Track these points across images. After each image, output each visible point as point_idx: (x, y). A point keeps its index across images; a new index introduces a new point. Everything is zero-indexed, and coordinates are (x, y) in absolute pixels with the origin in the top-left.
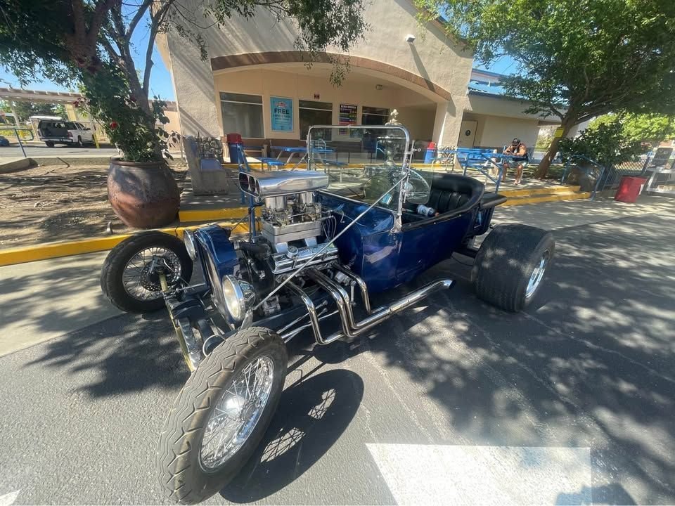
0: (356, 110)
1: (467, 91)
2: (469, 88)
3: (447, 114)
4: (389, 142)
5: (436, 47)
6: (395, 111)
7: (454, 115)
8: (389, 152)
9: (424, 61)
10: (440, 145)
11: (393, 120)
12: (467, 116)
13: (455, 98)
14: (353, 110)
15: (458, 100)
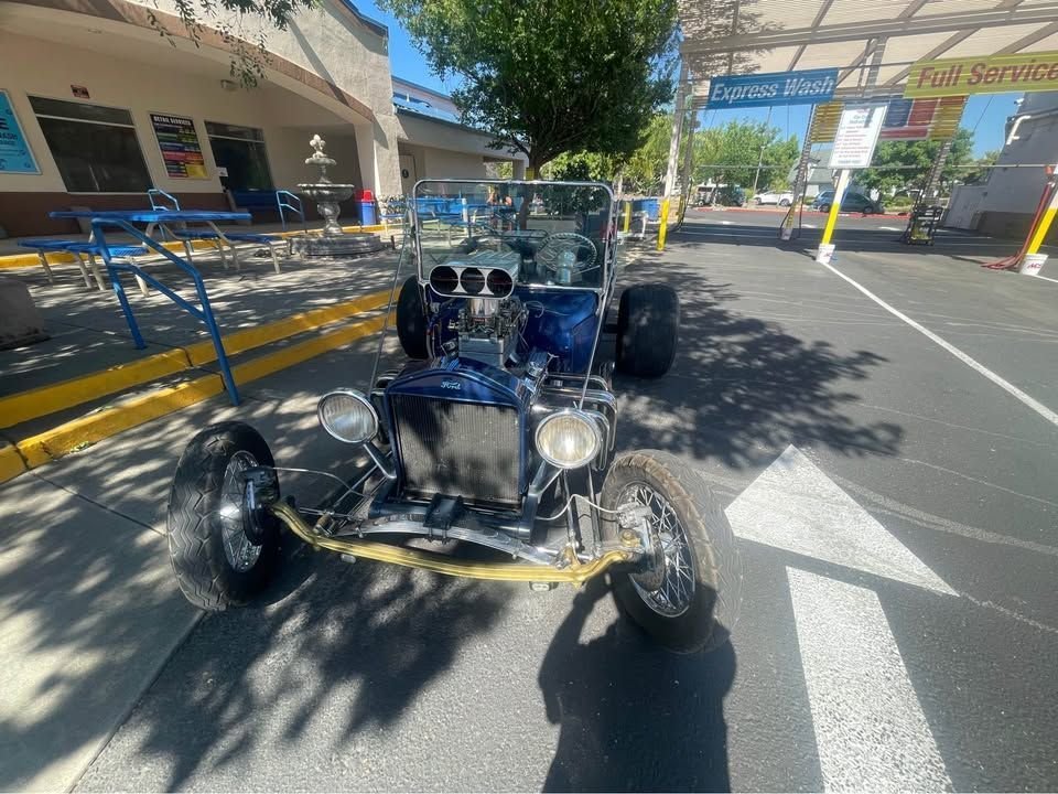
0: (191, 127)
1: (394, 109)
2: (395, 105)
3: (375, 144)
4: (327, 192)
5: (329, 27)
6: (317, 137)
7: (387, 147)
8: (326, 210)
9: (317, 50)
10: (378, 193)
11: (319, 153)
12: (404, 149)
13: (380, 118)
14: (185, 127)
15: (385, 121)
